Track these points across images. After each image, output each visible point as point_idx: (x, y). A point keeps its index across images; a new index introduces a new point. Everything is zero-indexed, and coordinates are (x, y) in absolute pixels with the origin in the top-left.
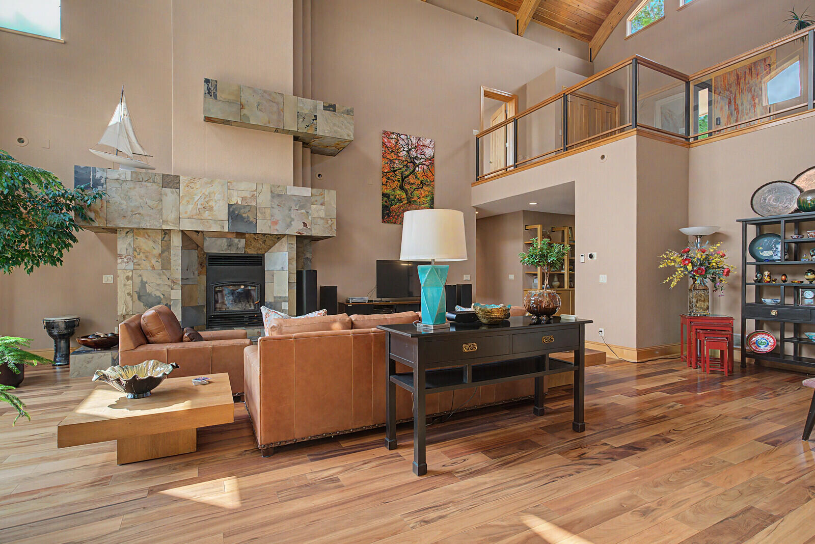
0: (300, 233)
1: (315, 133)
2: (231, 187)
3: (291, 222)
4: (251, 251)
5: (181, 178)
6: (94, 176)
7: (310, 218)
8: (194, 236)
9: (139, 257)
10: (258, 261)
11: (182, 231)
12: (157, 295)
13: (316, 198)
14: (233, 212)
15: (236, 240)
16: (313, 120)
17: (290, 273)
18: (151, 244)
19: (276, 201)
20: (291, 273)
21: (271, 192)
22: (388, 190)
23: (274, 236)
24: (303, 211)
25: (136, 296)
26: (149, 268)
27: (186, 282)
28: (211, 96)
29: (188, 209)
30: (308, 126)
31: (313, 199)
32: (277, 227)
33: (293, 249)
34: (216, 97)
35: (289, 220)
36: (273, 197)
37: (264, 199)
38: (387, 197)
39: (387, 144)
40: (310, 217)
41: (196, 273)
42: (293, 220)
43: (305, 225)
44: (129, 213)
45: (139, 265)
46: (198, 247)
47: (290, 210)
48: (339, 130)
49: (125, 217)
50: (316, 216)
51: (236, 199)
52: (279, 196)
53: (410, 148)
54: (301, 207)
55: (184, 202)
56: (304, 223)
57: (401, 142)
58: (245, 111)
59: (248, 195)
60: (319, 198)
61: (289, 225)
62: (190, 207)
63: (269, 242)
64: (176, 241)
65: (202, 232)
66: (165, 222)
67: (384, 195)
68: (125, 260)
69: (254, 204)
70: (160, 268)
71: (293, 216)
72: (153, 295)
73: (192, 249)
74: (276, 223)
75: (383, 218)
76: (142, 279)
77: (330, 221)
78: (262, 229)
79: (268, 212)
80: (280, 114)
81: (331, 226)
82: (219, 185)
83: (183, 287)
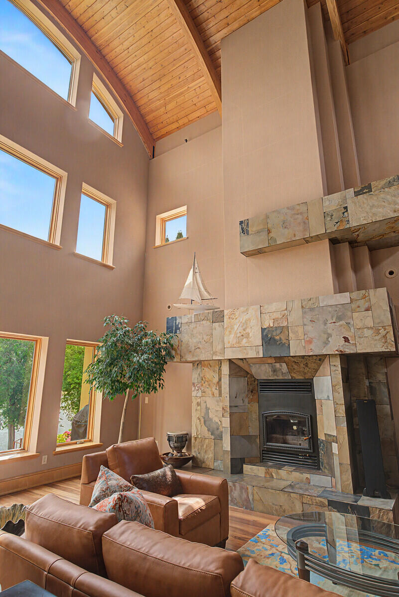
0: (341, 351)
1: (348, 226)
2: (263, 311)
3: (328, 339)
4: (299, 377)
5: (226, 312)
6: (176, 323)
7: (352, 330)
8: (240, 363)
9: (204, 385)
10: (307, 386)
11: (230, 360)
12: (216, 421)
13: (359, 303)
14: (267, 335)
15: (278, 365)
16: (343, 213)
17: (335, 403)
18: (213, 374)
19: (308, 317)
20: (337, 404)
21: (302, 307)
23: (315, 357)
24: (342, 322)
25: (202, 420)
26: (211, 395)
27: (235, 410)
28: (244, 234)
29: (230, 339)
30: (337, 223)
31: (353, 306)
32: (312, 346)
33: (337, 372)
34: (248, 234)
35: (326, 336)
36: (304, 313)
37: (295, 317)
40: (352, 328)
41: (246, 400)
42: (329, 335)
43: (346, 339)
44: (193, 348)
45: (204, 392)
46: (247, 374)
47: (325, 324)
49: (190, 352)
50: (360, 325)
51: (268, 323)
52: (312, 309)
54: (339, 318)
55: (227, 333)
56: (344, 337)
58: (271, 235)
59: (278, 315)
60: (363, 304)
61: (326, 343)
62: (232, 336)
63: (312, 365)
64: (226, 369)
65: (245, 359)
66: (215, 353)
68: (197, 388)
69: (285, 324)
70: (218, 396)
71: (329, 331)
72: (214, 421)
73: (241, 376)
74: (310, 342)
76: (206, 405)
77: (383, 329)
78: (296, 350)
79: (300, 330)
80: (305, 223)
81: (385, 337)
82: (253, 311)
83: (231, 415)
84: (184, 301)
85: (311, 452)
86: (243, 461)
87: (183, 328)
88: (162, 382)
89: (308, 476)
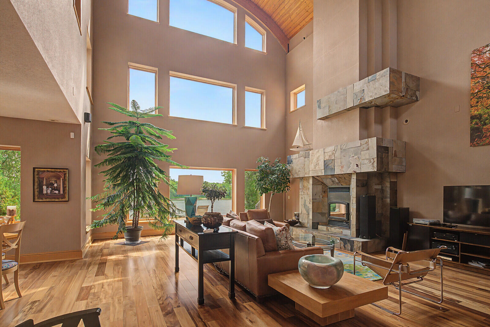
0: (356, 172)
1: (363, 102)
2: (325, 152)
3: (350, 165)
4: (344, 186)
5: (310, 152)
6: (291, 159)
8: (318, 178)
9: (304, 189)
10: (348, 189)
11: (313, 177)
12: (308, 206)
13: (364, 146)
14: (326, 164)
15: (333, 179)
16: (362, 94)
18: (307, 183)
19: (343, 154)
20: (353, 197)
21: (341, 149)
22: (480, 111)
24: (356, 157)
25: (303, 205)
26: (307, 194)
27: (315, 201)
28: (319, 108)
29: (312, 167)
30: (359, 100)
31: (362, 148)
32: (344, 169)
33: (354, 182)
34: (321, 108)
36: (341, 152)
37: (338, 154)
38: (477, 118)
39: (477, 62)
40: (360, 160)
41: (321, 196)
42: (351, 163)
44: (297, 171)
45: (304, 193)
47: (350, 158)
49: (296, 173)
50: (364, 158)
51: (327, 158)
52: (345, 150)
54: (356, 154)
55: (311, 163)
56: (357, 164)
59: (331, 154)
60: (366, 147)
61: (349, 167)
62: (312, 165)
64: (311, 181)
65: (319, 176)
66: (306, 173)
67: (473, 118)
68: (301, 191)
69: (333, 158)
71: (351, 161)
73: (319, 184)
74: (343, 167)
75: (472, 141)
76: (305, 199)
77: (372, 160)
78: (337, 171)
79: (339, 161)
80: (345, 100)
81: (373, 164)
82: (321, 151)
83: (313, 203)
84: (294, 147)
85: (346, 221)
86: (318, 224)
87: (294, 161)
88: (288, 188)
89: (342, 230)
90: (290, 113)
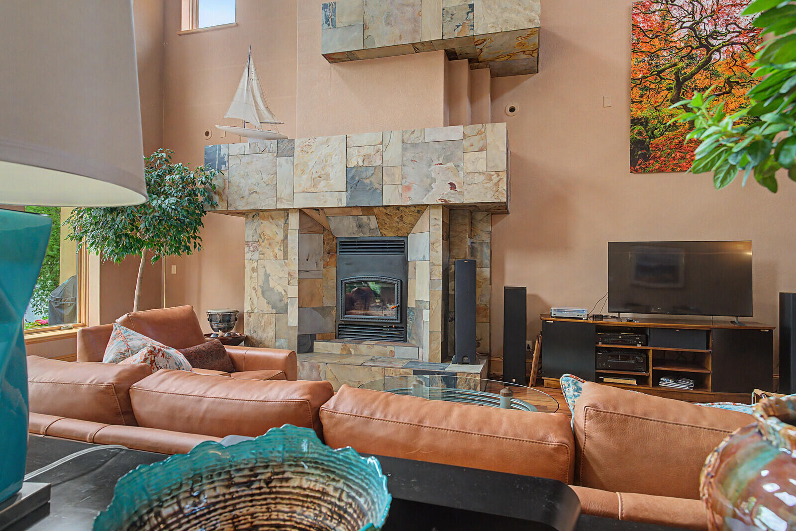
0: (445, 201)
1: (471, 34)
2: (350, 144)
3: (430, 185)
4: (390, 235)
5: (297, 142)
6: (219, 154)
7: (461, 176)
8: (314, 214)
9: (263, 244)
10: (399, 246)
11: (301, 211)
12: (280, 291)
13: (472, 140)
14: (353, 177)
15: (365, 218)
16: (468, 14)
17: (432, 264)
18: (275, 228)
19: (409, 155)
20: (434, 265)
21: (403, 142)
22: (645, 111)
23: (413, 209)
24: (451, 164)
25: (260, 291)
26: (272, 258)
27: (305, 275)
28: (329, 25)
29: (303, 181)
30: (458, 26)
31: (466, 143)
32: (411, 194)
33: (437, 227)
34: (334, 27)
35: (429, 181)
36: (404, 149)
37: (393, 154)
38: (642, 124)
39: (641, 25)
40: (461, 173)
41: (321, 264)
42: (434, 180)
43: (452, 186)
44: (247, 193)
45: (263, 254)
46: (323, 229)
47: (430, 166)
48: (513, 16)
49: (243, 197)
50: (470, 168)
51: (356, 161)
52: (414, 145)
53: (697, 19)
54: (447, 159)
55: (299, 172)
56: (451, 184)
57: (675, 12)
58: (367, 33)
59: (370, 151)
60: (477, 142)
61: (428, 189)
62: (304, 177)
63: (408, 219)
64: (294, 221)
65: (322, 209)
66: (279, 200)
67: (635, 121)
68: (252, 249)
69: (379, 163)
70: (282, 258)
71: (433, 175)
72: (276, 291)
73: (316, 233)
74: (408, 188)
75: (633, 163)
76: (266, 271)
77: (496, 175)
78: (391, 197)
79: (398, 172)
80: (416, 20)
81: (497, 184)
82: (337, 142)
83: (300, 282)
84: (232, 122)
85: (397, 323)
86: (313, 338)
87: (231, 163)
88: (198, 240)
89: (392, 348)
90: (180, 35)
